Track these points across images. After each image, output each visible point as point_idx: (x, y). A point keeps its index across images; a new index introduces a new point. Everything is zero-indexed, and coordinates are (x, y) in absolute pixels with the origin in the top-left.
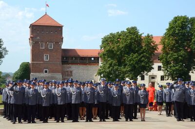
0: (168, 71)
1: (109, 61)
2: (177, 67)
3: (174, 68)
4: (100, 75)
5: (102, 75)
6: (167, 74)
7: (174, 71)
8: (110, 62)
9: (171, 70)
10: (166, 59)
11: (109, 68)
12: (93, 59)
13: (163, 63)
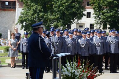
0: (100, 18)
1: (33, 6)
2: (111, 14)
3: (108, 15)
4: (22, 23)
5: (24, 24)
6: (99, 22)
7: (107, 18)
8: (34, 8)
9: (105, 17)
10: (99, 4)
11: (33, 15)
12: (7, 3)
13: (94, 8)
